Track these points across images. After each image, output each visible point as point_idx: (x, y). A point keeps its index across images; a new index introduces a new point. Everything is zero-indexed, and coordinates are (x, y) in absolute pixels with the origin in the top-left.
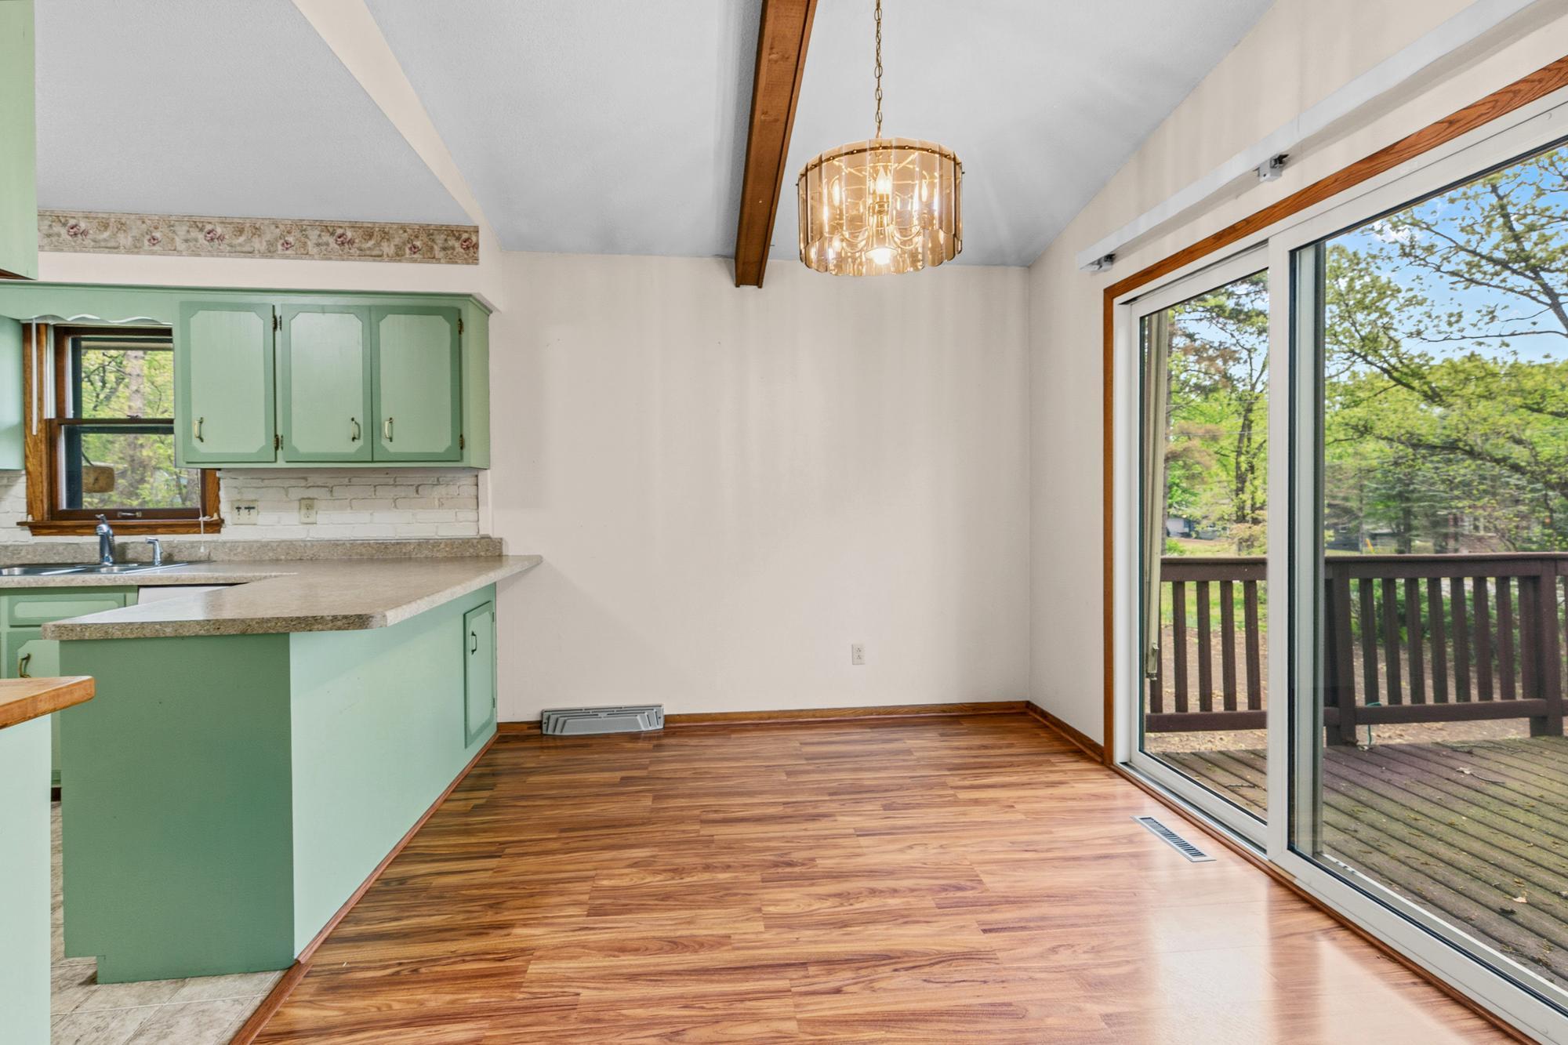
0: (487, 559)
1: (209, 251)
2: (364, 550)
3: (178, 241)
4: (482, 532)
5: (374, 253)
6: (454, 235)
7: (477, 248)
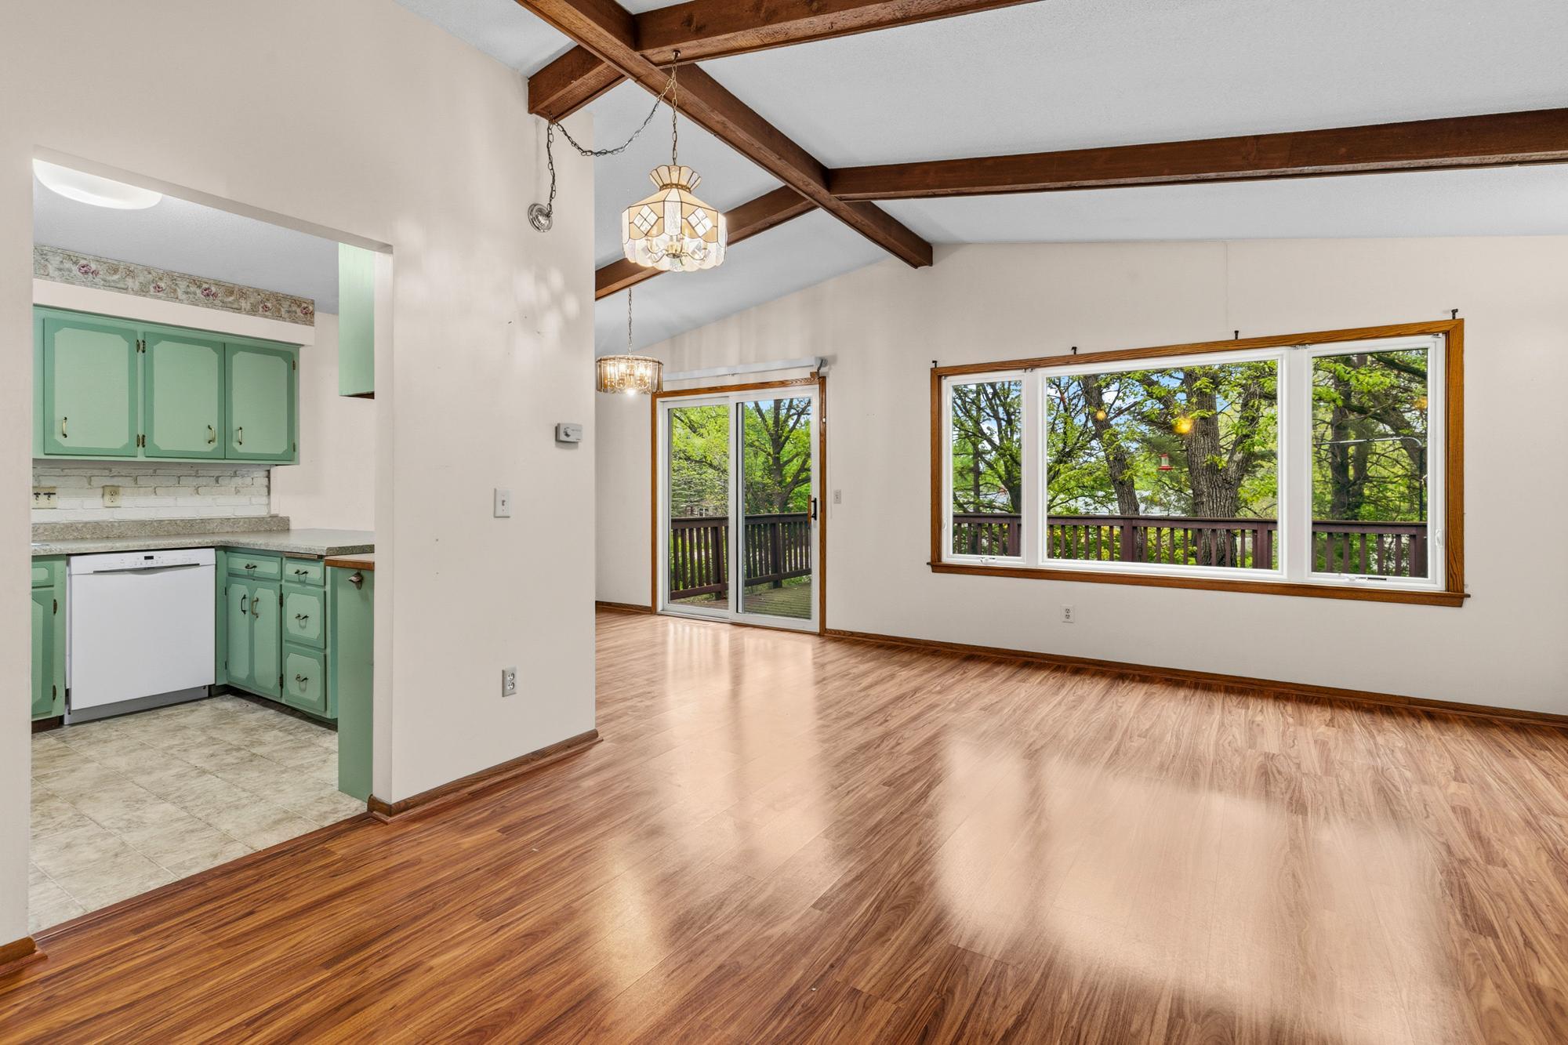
0: (278, 531)
1: (83, 282)
2: (171, 528)
3: (51, 269)
4: (273, 512)
5: (234, 306)
6: (296, 303)
7: (313, 315)
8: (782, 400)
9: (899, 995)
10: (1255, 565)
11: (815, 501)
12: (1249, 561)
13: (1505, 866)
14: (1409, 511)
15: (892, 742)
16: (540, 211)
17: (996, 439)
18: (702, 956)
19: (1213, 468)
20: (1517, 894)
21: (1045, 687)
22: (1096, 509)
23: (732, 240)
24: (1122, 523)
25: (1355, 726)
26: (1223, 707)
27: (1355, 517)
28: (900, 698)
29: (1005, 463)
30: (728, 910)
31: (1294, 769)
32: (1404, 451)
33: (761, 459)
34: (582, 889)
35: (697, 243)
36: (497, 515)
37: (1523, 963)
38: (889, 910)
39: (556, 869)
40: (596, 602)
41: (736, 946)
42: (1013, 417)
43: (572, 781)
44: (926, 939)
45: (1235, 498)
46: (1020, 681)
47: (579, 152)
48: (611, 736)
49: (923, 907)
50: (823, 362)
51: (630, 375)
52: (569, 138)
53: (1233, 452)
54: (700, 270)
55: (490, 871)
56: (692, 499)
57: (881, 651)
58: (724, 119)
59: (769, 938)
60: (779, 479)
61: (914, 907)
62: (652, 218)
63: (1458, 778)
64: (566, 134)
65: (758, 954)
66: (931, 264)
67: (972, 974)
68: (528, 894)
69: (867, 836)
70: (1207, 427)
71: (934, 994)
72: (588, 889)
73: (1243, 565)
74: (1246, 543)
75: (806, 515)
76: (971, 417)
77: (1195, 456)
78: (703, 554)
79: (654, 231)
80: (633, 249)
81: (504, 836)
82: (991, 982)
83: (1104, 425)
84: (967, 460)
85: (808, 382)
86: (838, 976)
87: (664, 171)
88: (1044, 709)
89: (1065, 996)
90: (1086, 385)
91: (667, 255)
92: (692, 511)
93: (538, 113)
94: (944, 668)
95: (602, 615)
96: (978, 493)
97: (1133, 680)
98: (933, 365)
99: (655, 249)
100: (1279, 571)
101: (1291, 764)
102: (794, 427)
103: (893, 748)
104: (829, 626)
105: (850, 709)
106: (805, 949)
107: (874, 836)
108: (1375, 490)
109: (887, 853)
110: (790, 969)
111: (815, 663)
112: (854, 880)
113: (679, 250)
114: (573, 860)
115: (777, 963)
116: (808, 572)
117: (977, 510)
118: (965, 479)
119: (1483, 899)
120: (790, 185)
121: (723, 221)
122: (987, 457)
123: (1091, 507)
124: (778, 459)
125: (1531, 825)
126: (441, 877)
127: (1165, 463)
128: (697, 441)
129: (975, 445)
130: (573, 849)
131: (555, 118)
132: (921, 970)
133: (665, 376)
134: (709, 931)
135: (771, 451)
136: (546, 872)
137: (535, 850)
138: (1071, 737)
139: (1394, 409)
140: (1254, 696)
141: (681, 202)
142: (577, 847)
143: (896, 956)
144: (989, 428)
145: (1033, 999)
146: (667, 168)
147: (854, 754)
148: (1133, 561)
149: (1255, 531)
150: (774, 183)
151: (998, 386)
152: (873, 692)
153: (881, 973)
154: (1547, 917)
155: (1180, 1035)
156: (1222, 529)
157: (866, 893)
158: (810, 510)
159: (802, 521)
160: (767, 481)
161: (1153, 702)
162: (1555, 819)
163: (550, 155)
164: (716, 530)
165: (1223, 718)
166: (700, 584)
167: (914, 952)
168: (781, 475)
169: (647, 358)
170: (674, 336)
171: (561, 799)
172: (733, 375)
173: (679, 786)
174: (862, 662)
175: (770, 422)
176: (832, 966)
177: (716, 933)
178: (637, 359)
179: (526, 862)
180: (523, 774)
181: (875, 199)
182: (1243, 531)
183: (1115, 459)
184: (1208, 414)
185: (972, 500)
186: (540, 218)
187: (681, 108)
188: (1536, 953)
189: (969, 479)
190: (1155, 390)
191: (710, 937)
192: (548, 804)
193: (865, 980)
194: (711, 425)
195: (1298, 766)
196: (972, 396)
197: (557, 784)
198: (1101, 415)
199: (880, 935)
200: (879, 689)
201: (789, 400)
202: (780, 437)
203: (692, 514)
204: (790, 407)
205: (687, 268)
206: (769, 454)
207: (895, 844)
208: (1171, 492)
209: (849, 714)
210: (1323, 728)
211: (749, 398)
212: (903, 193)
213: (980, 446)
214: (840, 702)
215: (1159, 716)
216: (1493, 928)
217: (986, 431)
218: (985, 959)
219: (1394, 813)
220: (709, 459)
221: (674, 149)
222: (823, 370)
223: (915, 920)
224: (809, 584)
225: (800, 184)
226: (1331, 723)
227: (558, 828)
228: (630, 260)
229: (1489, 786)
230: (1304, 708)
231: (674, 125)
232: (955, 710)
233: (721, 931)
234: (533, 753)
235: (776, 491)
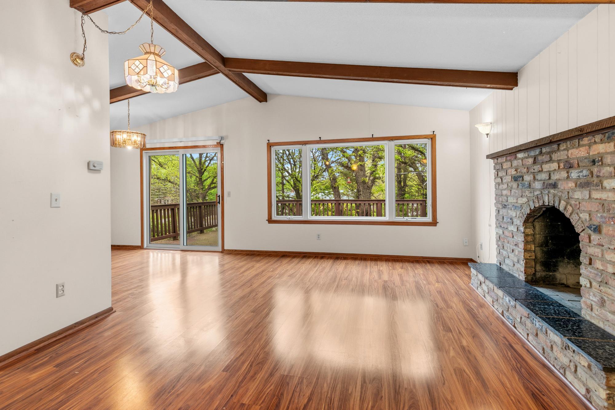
8: (203, 153)
9: (261, 401)
10: (377, 216)
11: (219, 196)
12: (375, 214)
13: (452, 308)
14: (418, 196)
15: (254, 294)
16: (78, 57)
17: (290, 171)
18: (170, 406)
19: (364, 182)
20: (456, 317)
21: (311, 265)
22: (325, 197)
23: (181, 82)
24: (335, 202)
25: (409, 268)
26: (370, 266)
27: (404, 198)
28: (257, 275)
29: (293, 180)
30: (182, 381)
31: (393, 285)
32: (417, 177)
33: (194, 178)
34: (104, 387)
35: (164, 81)
36: (52, 206)
37: (459, 339)
38: (256, 366)
39: (89, 380)
40: (112, 245)
41: (186, 398)
42: (296, 163)
43: (98, 334)
44: (271, 375)
45: (370, 193)
46: (302, 263)
47: (100, 31)
48: (121, 308)
49: (270, 361)
50: (222, 138)
51: (129, 140)
52: (94, 23)
53: (370, 177)
54: (165, 93)
55: (49, 389)
56: (161, 196)
57: (248, 257)
58: (177, 28)
59: (203, 390)
60: (202, 187)
61: (266, 362)
62: (141, 67)
63: (438, 282)
64: (92, 21)
65: (198, 398)
66: (266, 101)
67: (290, 385)
68: (73, 396)
69: (245, 335)
70: (362, 168)
71: (276, 397)
72: (108, 386)
73: (373, 216)
74: (374, 208)
75: (215, 202)
76: (281, 163)
77: (358, 178)
78: (167, 220)
79: (142, 73)
80: (131, 80)
81: (58, 369)
82: (298, 386)
83: (328, 167)
84: (279, 180)
85: (215, 146)
86: (235, 399)
87: (147, 46)
88: (311, 274)
89: (325, 385)
90: (322, 151)
91: (149, 84)
92: (160, 201)
93: (75, 8)
94: (274, 261)
95: (115, 251)
96: (283, 192)
97: (341, 259)
98: (268, 142)
99: (142, 81)
100: (386, 217)
101: (392, 284)
102: (208, 166)
103: (254, 297)
104: (226, 248)
105: (236, 282)
106: (220, 391)
107: (248, 335)
108: (409, 189)
109: (254, 341)
110: (213, 401)
111: (220, 265)
112: (240, 356)
113: (155, 83)
114: (99, 374)
115: (207, 400)
116: (216, 226)
117: (283, 198)
118: (279, 187)
119: (447, 320)
120: (207, 62)
121: (177, 73)
122: (287, 178)
123: (324, 197)
124: (201, 179)
125: (457, 294)
126: (15, 399)
127: (349, 180)
128: (163, 171)
129: (282, 173)
130: (99, 368)
131: (86, 12)
132: (270, 388)
133: (147, 141)
134: (174, 393)
135: (198, 175)
136: (83, 382)
137: (76, 372)
138: (321, 283)
139: (414, 163)
140: (379, 261)
141: (156, 61)
142: (102, 366)
143: (259, 385)
144: (287, 167)
145: (314, 390)
146: (148, 45)
147: (238, 301)
148: (339, 216)
149: (377, 204)
150: (200, 60)
151: (291, 151)
152: (246, 274)
153: (254, 393)
154: (464, 323)
155: (365, 390)
156: (367, 203)
157: (246, 360)
158: (217, 200)
159: (213, 205)
160: (196, 188)
161: (348, 266)
162: (463, 291)
163: (83, 30)
164: (173, 210)
165: (370, 269)
166: (166, 234)
167: (267, 381)
168: (203, 185)
169: (138, 132)
170: (152, 123)
171: (92, 344)
172: (181, 142)
173: (157, 327)
174: (240, 262)
175: (197, 163)
176: (232, 396)
177: (177, 393)
178: (133, 133)
179: (71, 380)
180: (70, 335)
181: (244, 72)
182: (373, 204)
183: (333, 179)
184: (362, 163)
185: (281, 195)
186: (77, 60)
187: (155, 19)
188: (462, 335)
189: (280, 186)
190: (346, 154)
191: (173, 396)
192: (83, 348)
193: (247, 398)
194: (170, 164)
195: (394, 284)
196: (281, 155)
197: (90, 337)
198: (327, 163)
199: (252, 377)
200: (248, 272)
201: (206, 154)
202: (202, 169)
203: (160, 203)
204: (207, 157)
205: (159, 92)
206: (197, 177)
207: (257, 337)
208: (349, 191)
209: (236, 284)
210: (400, 270)
211: (188, 153)
212: (256, 71)
213: (284, 174)
214: (232, 279)
215: (350, 271)
216: (451, 329)
217: (286, 168)
218: (295, 377)
219: (421, 295)
220: (168, 178)
221: (152, 36)
222: (222, 142)
223: (266, 368)
224: (217, 230)
225: (212, 62)
226: (402, 268)
227: (91, 358)
228: (129, 85)
229: (445, 283)
230: (394, 263)
231: (152, 25)
232: (279, 278)
233: (179, 392)
234: (75, 324)
235: (200, 193)
